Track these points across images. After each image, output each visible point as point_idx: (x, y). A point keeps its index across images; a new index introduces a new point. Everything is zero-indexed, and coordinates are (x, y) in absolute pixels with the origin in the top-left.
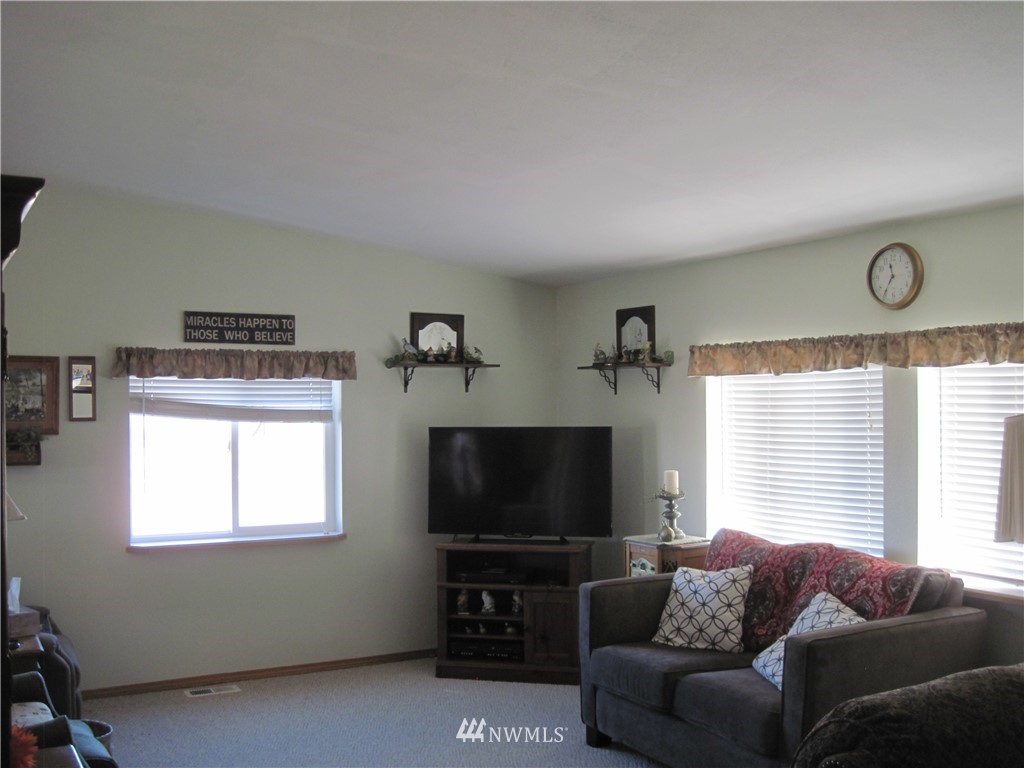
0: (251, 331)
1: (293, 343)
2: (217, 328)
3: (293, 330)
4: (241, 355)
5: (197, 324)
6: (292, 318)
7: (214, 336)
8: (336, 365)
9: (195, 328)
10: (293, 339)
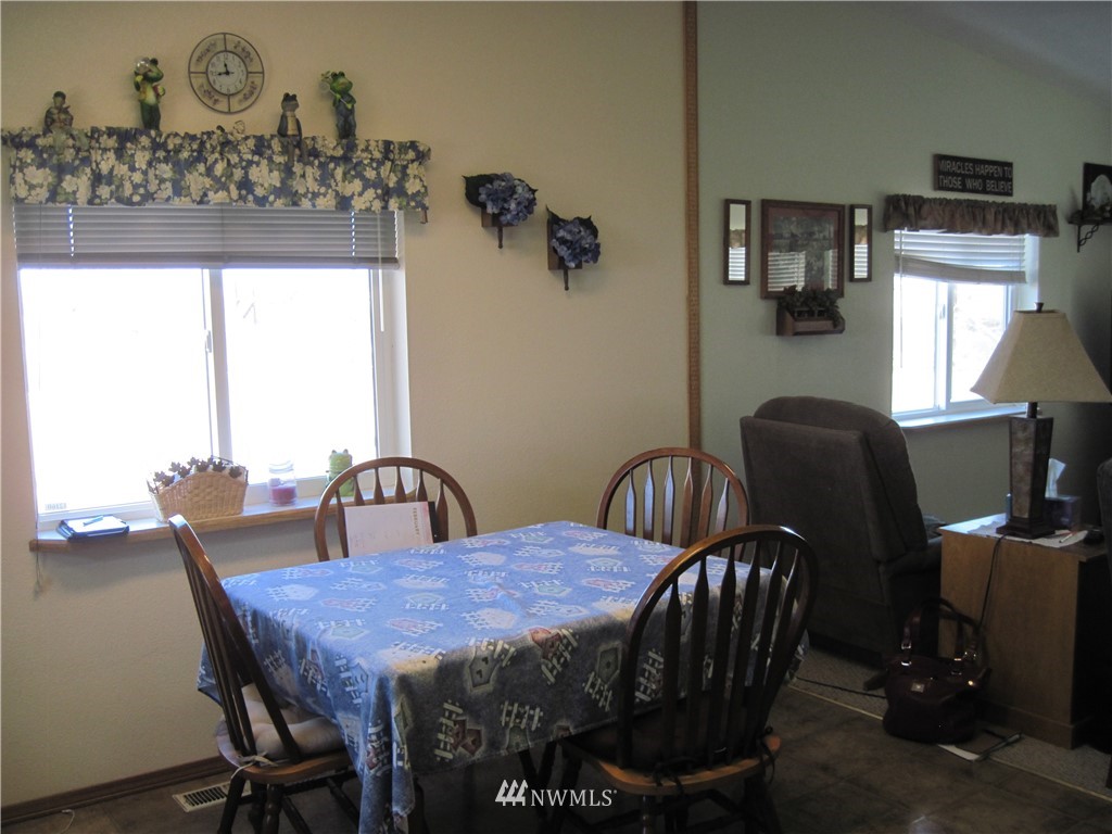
0: (985, 178)
1: (1010, 194)
2: (960, 175)
3: (1011, 180)
4: (984, 206)
5: (948, 169)
6: (1010, 165)
7: (958, 184)
8: (1038, 219)
9: (947, 174)
10: (1012, 189)
